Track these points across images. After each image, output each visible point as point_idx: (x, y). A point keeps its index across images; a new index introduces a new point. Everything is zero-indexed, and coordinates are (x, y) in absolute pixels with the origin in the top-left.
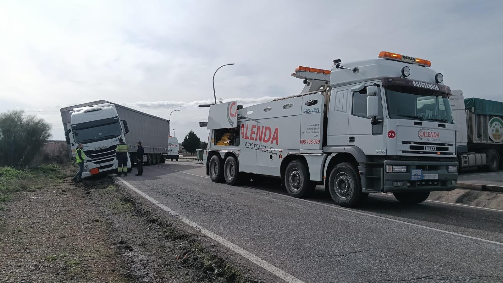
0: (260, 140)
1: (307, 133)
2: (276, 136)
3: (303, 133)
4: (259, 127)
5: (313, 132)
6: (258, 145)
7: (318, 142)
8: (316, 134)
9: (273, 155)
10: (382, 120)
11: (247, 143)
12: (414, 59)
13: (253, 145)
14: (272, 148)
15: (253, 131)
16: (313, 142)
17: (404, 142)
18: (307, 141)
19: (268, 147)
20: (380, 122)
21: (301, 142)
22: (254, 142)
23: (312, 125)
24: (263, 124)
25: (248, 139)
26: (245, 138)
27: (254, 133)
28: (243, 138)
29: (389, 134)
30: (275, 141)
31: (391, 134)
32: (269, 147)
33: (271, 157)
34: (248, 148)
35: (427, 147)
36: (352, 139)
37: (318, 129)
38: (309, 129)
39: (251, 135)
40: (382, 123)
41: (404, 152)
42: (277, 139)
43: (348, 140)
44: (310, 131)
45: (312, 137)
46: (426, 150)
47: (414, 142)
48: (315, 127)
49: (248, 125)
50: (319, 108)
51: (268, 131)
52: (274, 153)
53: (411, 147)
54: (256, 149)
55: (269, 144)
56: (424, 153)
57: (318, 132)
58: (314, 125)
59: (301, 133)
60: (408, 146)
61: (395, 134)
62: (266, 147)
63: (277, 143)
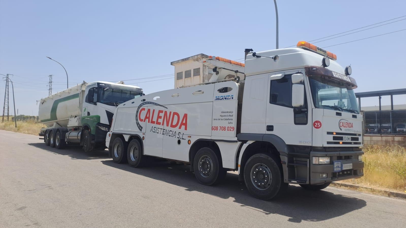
0: (168, 125)
1: (219, 119)
2: (184, 122)
3: (214, 119)
4: (166, 112)
5: (226, 119)
6: (165, 130)
7: (232, 130)
8: (230, 121)
9: (182, 140)
10: (306, 110)
11: (153, 128)
12: (325, 52)
13: (160, 130)
14: (180, 133)
15: (160, 115)
16: (226, 129)
17: (328, 133)
18: (219, 128)
19: (175, 132)
20: (304, 112)
21: (213, 129)
22: (161, 126)
23: (225, 112)
24: (172, 109)
25: (154, 123)
26: (151, 123)
27: (161, 117)
28: (149, 122)
29: (314, 125)
30: (183, 127)
31: (318, 124)
32: (177, 133)
33: (179, 142)
34: (154, 132)
35: (345, 137)
36: (270, 128)
37: (232, 116)
38: (221, 116)
39: (157, 120)
40: (306, 112)
41: (328, 143)
42: (186, 125)
43: (265, 128)
44: (223, 118)
45: (225, 124)
46: (344, 140)
47: (336, 133)
48: (228, 114)
49: (154, 110)
50: (233, 96)
51: (176, 117)
52: (182, 139)
53: (335, 138)
54: (163, 134)
55: (177, 129)
56: (343, 143)
57: (232, 119)
58: (227, 112)
59: (213, 119)
60: (331, 136)
61: (321, 124)
62: (174, 132)
63: (186, 129)
